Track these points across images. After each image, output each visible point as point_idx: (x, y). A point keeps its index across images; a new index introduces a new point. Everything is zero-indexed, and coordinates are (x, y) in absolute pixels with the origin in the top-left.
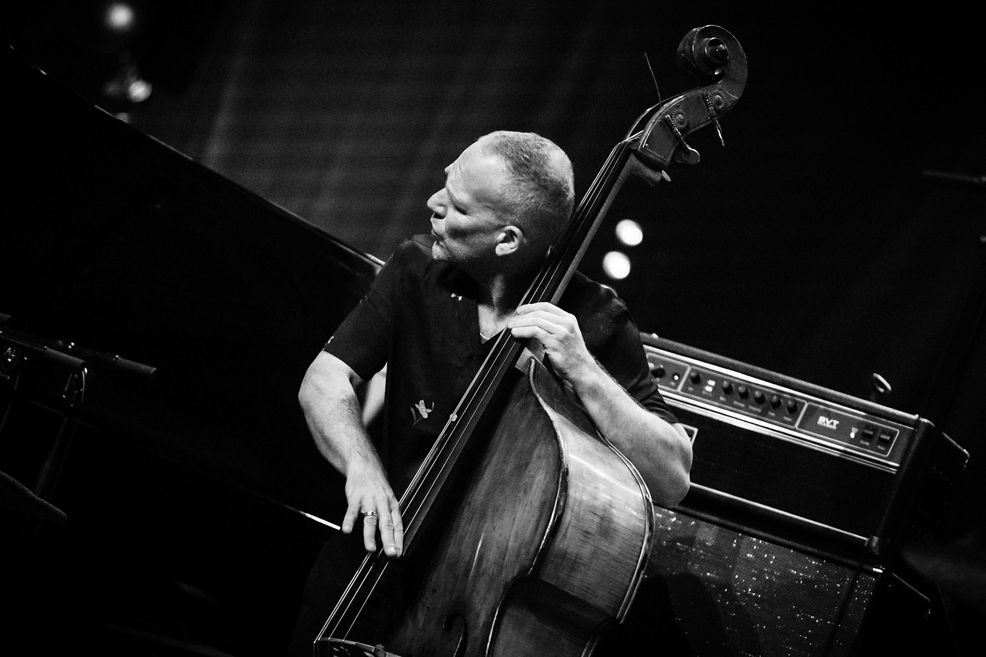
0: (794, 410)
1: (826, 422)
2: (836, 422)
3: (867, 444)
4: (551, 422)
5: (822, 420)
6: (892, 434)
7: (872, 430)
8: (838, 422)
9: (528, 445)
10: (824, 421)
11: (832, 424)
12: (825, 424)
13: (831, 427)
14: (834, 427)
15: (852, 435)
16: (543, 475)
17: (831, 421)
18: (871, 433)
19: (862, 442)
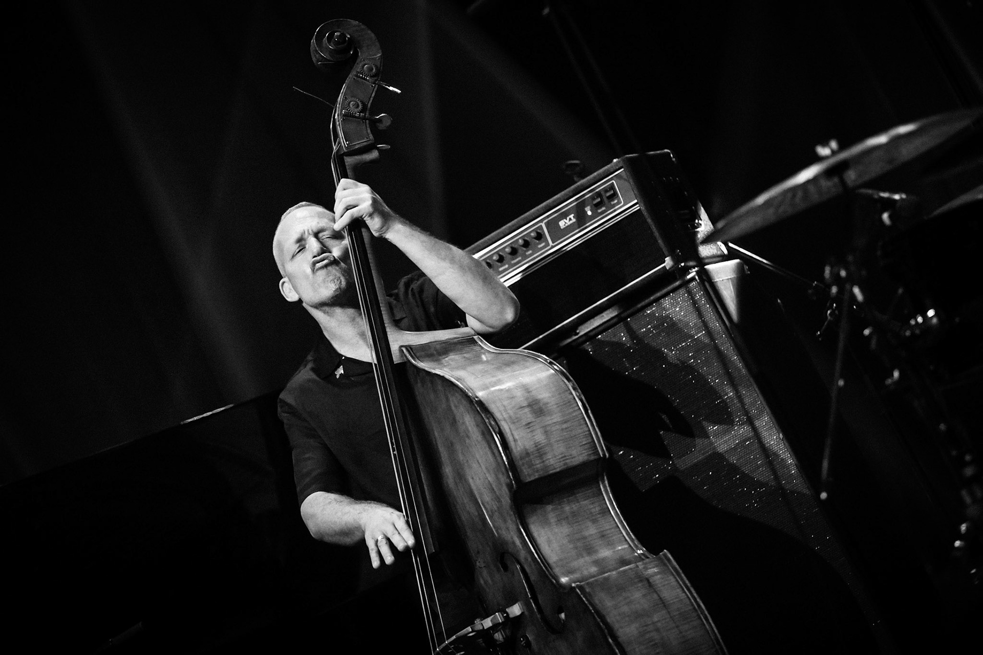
0: (540, 236)
1: (566, 223)
2: (572, 216)
3: (604, 209)
4: (443, 377)
5: (562, 224)
6: (612, 187)
7: (597, 197)
8: (573, 215)
9: (444, 406)
10: (564, 223)
11: (570, 219)
12: (566, 225)
13: (571, 222)
14: (574, 220)
15: (589, 213)
16: (468, 416)
17: (568, 218)
18: (599, 200)
19: (599, 211)
